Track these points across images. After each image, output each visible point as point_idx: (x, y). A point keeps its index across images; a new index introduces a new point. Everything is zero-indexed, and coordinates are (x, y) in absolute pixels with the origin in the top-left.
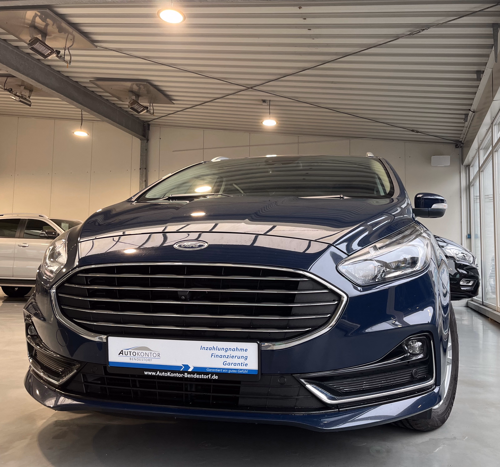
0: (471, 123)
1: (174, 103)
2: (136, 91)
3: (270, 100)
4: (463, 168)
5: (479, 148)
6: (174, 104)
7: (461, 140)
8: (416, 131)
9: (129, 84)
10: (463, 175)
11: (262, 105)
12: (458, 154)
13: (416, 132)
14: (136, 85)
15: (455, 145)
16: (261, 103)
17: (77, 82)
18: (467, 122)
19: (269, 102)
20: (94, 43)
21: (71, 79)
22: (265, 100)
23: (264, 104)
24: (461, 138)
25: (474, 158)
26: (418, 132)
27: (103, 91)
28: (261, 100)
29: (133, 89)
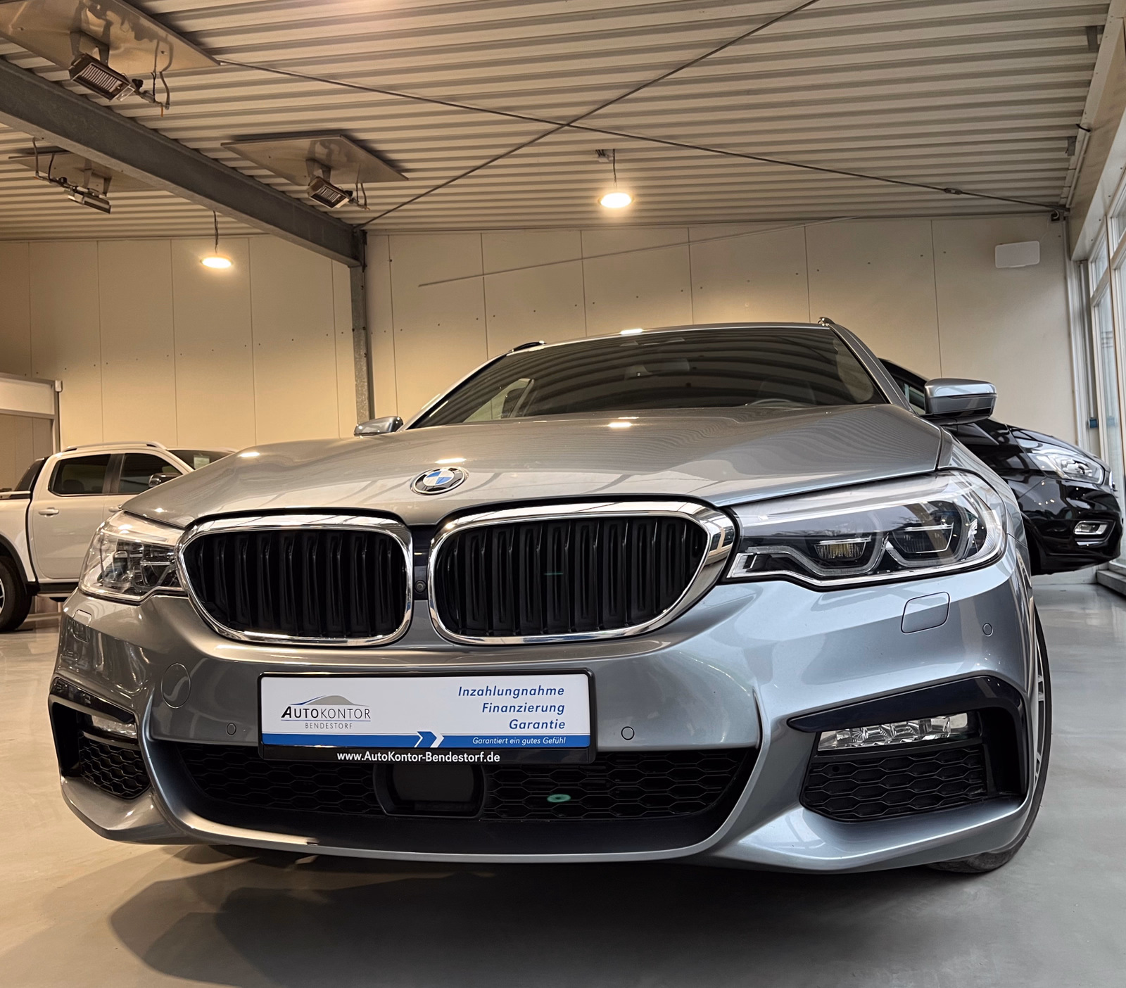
0: (1084, 159)
1: (408, 177)
2: (323, 157)
3: (614, 150)
4: (1071, 268)
5: (1106, 215)
6: (407, 179)
7: (1062, 201)
8: (954, 189)
9: (305, 143)
10: (1073, 285)
11: (597, 162)
12: (1060, 236)
13: (955, 193)
14: (321, 144)
15: (1050, 214)
16: (595, 157)
17: (197, 150)
18: (1074, 154)
19: (612, 155)
20: (214, 56)
21: (184, 144)
22: (603, 150)
23: (602, 160)
24: (1062, 196)
25: (1095, 241)
26: (958, 192)
27: (253, 164)
28: (593, 151)
29: (317, 155)
